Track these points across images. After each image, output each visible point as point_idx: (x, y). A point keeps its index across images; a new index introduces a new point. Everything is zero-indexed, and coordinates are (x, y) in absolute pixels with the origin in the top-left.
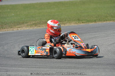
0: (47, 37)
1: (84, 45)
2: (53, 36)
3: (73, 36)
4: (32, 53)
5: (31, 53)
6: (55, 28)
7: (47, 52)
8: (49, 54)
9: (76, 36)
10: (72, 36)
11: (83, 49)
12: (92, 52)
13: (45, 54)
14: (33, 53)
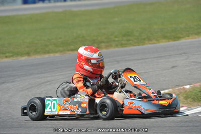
0: (78, 79)
1: (153, 93)
2: (89, 77)
3: (131, 77)
4: (52, 111)
5: (50, 110)
6: (93, 61)
8: (88, 112)
9: (135, 77)
10: (129, 76)
11: (154, 100)
12: (170, 106)
13: (79, 112)
14: (54, 110)
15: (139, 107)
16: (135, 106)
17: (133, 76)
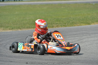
1: (64, 43)
2: (40, 34)
3: (56, 35)
7: (32, 49)
8: (33, 51)
9: (59, 35)
12: (71, 50)
14: (21, 49)
15: (55, 50)
16: (53, 49)
17: (58, 35)
